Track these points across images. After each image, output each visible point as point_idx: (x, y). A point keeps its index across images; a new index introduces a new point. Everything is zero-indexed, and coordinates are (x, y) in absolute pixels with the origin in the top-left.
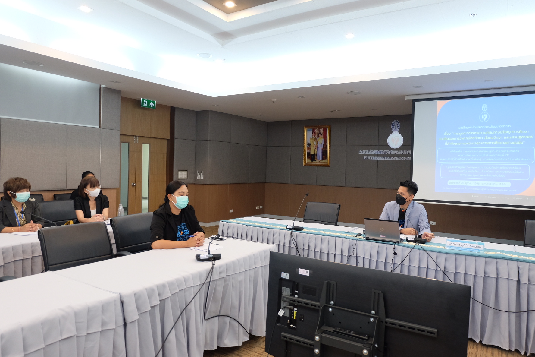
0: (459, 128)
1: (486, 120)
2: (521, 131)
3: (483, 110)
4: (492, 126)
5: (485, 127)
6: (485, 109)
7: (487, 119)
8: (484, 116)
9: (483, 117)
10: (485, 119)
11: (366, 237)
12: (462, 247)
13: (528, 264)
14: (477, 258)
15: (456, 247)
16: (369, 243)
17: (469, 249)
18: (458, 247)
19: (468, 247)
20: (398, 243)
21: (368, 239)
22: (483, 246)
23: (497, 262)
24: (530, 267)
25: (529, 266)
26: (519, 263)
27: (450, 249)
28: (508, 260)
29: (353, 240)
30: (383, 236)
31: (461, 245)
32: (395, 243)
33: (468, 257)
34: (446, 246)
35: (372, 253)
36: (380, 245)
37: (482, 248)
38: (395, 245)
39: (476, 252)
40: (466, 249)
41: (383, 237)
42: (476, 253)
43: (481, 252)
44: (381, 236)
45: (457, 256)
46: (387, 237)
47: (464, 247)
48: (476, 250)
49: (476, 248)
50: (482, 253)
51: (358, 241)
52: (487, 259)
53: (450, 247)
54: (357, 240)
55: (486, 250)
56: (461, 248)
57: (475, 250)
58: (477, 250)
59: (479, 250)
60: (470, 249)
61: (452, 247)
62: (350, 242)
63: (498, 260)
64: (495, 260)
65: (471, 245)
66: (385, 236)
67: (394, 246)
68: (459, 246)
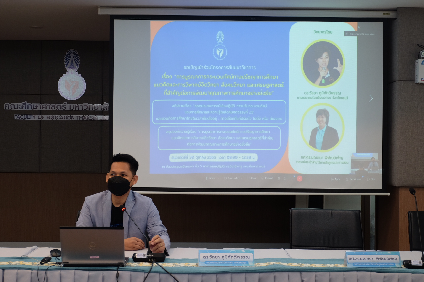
0: (185, 68)
1: (222, 57)
2: (268, 77)
3: (219, 40)
4: (230, 67)
5: (221, 68)
6: (220, 40)
7: (224, 55)
8: (220, 50)
9: (218, 52)
10: (221, 55)
11: (63, 262)
12: (222, 260)
13: (314, 274)
14: (248, 275)
15: (214, 262)
16: (70, 273)
17: (233, 262)
18: (217, 262)
19: (232, 259)
20: (123, 266)
21: (67, 266)
22: (252, 254)
23: (275, 277)
24: (317, 278)
25: (316, 276)
26: (304, 274)
27: (206, 265)
28: (288, 271)
29: (39, 271)
31: (221, 257)
32: (117, 267)
33: (234, 276)
34: (199, 262)
36: (92, 273)
37: (251, 259)
38: (117, 270)
39: (243, 265)
40: (229, 263)
41: (95, 259)
43: (251, 264)
44: (91, 257)
45: (219, 276)
46: (102, 258)
47: (226, 260)
48: (243, 263)
49: (243, 260)
50: (252, 266)
51: (48, 272)
52: (261, 275)
53: (206, 262)
54: (47, 270)
55: (257, 261)
56: (222, 262)
57: (241, 263)
58: (244, 262)
59: (247, 262)
60: (235, 263)
61: (209, 263)
62: (33, 275)
64: (272, 275)
65: (235, 256)
66: (98, 257)
67: (116, 272)
68: (218, 259)
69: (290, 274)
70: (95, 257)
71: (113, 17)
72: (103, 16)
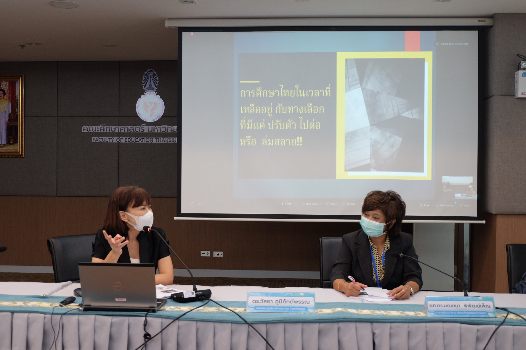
11: (85, 304)
12: (276, 305)
13: (389, 325)
14: (305, 326)
15: (265, 307)
16: (90, 319)
17: (289, 307)
18: (270, 307)
19: (288, 305)
20: (154, 311)
21: (88, 309)
22: (312, 298)
23: (339, 329)
24: (392, 331)
25: (391, 328)
26: (375, 325)
27: (256, 311)
28: (356, 322)
29: (53, 316)
30: (120, 300)
31: (274, 302)
32: (146, 313)
33: (289, 326)
34: (247, 307)
35: (97, 341)
36: (116, 319)
37: (312, 304)
38: (146, 316)
39: (302, 312)
40: (283, 309)
41: (121, 302)
42: (302, 315)
43: (311, 311)
44: (117, 300)
45: (269, 326)
46: (129, 300)
47: (280, 305)
48: (301, 309)
49: (301, 305)
50: (312, 313)
51: (64, 317)
52: (322, 325)
53: (255, 308)
56: (275, 307)
57: (299, 309)
58: (303, 307)
59: (306, 308)
60: (291, 309)
61: (259, 308)
62: (46, 320)
63: (341, 325)
64: (335, 326)
65: (292, 300)
66: (125, 300)
67: (144, 318)
68: (271, 304)
69: (359, 325)
70: (122, 300)
71: (182, 30)
72: (170, 29)
